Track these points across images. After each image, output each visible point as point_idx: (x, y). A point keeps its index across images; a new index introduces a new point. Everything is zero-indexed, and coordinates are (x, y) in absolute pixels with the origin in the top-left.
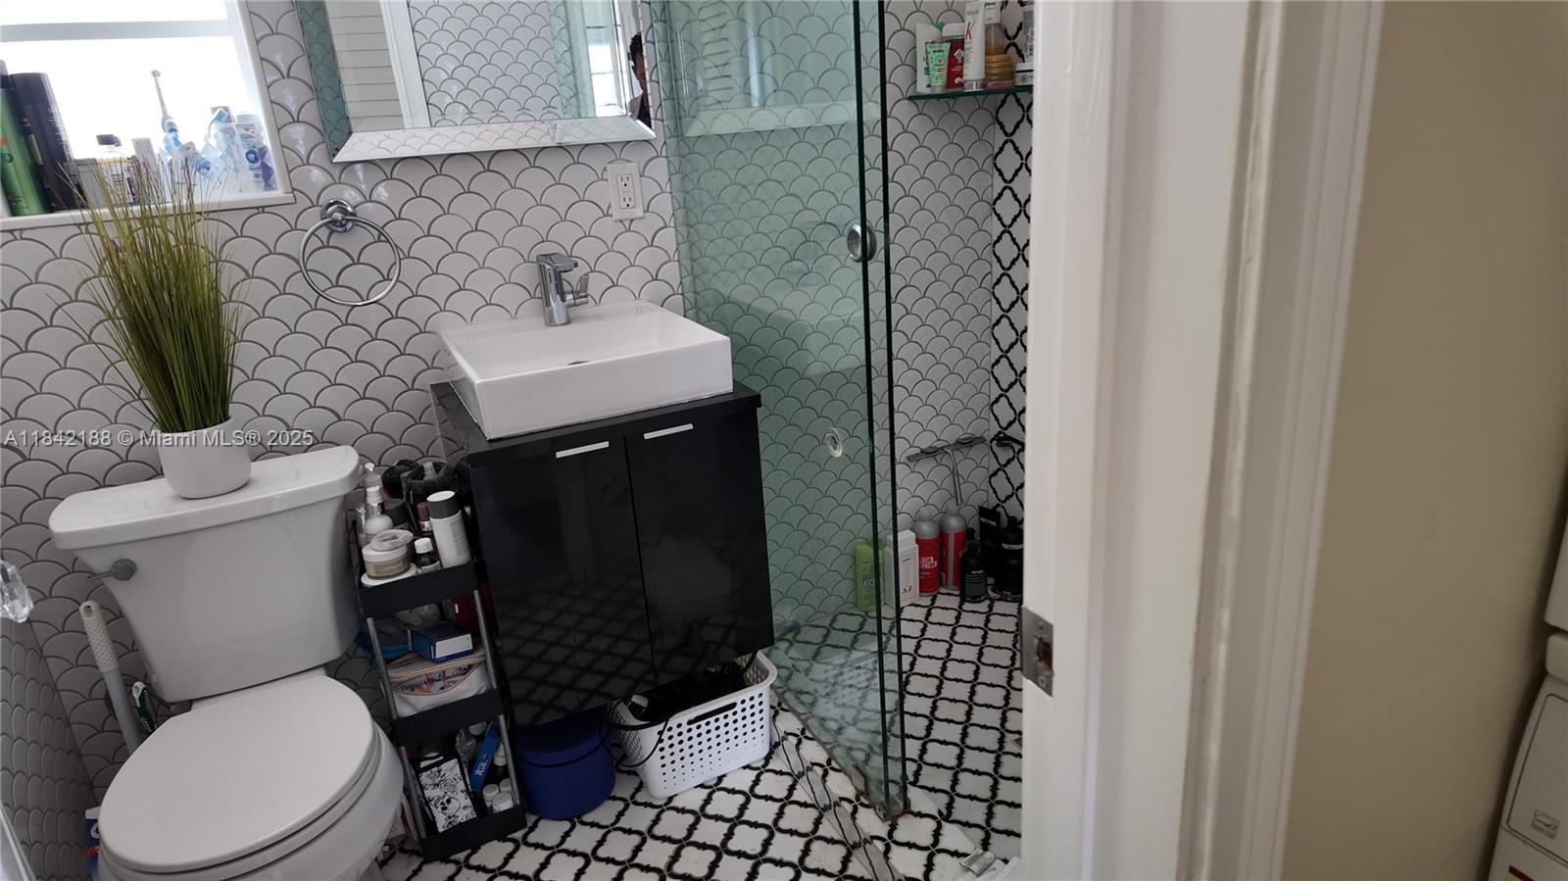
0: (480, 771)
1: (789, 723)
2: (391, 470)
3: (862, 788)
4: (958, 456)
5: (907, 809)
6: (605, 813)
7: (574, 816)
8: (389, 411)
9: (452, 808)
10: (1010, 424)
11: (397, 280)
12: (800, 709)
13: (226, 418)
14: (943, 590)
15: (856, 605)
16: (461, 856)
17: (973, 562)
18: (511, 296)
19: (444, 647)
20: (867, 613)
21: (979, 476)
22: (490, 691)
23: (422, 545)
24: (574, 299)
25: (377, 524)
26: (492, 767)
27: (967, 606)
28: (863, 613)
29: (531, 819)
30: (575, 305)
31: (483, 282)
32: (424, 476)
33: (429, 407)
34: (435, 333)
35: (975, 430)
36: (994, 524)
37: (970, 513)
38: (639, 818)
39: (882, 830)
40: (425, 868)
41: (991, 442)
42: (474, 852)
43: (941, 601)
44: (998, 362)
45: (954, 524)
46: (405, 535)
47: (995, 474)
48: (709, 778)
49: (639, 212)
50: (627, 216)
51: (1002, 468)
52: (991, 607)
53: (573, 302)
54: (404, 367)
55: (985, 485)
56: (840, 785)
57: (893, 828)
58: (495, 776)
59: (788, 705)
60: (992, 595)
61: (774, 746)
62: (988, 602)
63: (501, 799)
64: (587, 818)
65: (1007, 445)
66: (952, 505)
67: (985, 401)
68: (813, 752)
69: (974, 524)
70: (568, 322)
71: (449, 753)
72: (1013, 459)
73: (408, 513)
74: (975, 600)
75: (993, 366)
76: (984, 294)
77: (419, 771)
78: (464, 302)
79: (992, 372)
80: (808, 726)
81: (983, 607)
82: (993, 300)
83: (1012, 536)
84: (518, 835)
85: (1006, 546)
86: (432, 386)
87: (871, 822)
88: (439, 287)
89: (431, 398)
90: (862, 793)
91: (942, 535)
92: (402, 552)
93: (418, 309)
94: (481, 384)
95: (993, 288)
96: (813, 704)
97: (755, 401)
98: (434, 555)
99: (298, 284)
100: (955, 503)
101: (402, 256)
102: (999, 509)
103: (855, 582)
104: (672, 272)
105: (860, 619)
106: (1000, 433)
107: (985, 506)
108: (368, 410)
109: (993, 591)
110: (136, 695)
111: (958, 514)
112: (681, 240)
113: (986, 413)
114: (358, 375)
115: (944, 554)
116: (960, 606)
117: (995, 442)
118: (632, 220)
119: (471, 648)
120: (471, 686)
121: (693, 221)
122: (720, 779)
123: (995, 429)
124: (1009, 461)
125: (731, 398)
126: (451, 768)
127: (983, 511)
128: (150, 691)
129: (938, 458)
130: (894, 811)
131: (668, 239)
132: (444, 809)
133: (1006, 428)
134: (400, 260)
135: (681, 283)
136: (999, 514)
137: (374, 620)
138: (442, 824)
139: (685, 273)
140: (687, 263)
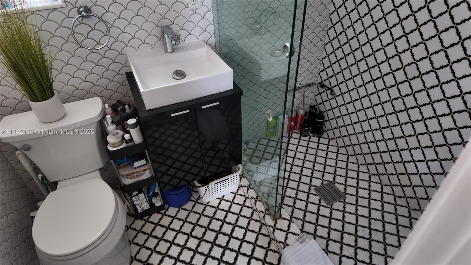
0: (151, 193)
1: (245, 182)
2: (114, 105)
3: (267, 207)
4: (306, 89)
5: (280, 217)
6: (189, 206)
7: (180, 207)
8: (111, 82)
9: (142, 206)
10: (325, 80)
11: (110, 36)
12: (249, 177)
13: (53, 95)
14: (295, 131)
15: (266, 136)
16: (146, 218)
17: (306, 125)
18: (152, 40)
19: (137, 164)
20: (270, 138)
21: (312, 95)
22: (152, 176)
23: (127, 136)
24: (175, 42)
25: (111, 128)
26: (154, 192)
27: (302, 138)
28: (268, 139)
29: (167, 206)
30: (176, 45)
31: (141, 35)
32: (125, 110)
33: (125, 80)
34: (125, 54)
35: (312, 81)
36: (314, 111)
37: (307, 108)
38: (199, 208)
39: (272, 223)
40: (136, 221)
41: (317, 84)
42: (150, 217)
43: (294, 135)
44: (325, 58)
45: (301, 112)
46: (121, 133)
47: (317, 95)
48: (221, 197)
49: (198, 6)
50: (195, 8)
51: (320, 94)
52: (310, 139)
53: (175, 43)
54: (116, 67)
55: (313, 98)
56: (260, 206)
57: (276, 223)
58: (155, 195)
59: (244, 175)
60: (310, 134)
61: (240, 187)
62: (309, 137)
63: (158, 202)
64: (184, 207)
65: (323, 87)
66: (301, 106)
67: (317, 70)
68: (252, 193)
69: (308, 110)
70: (173, 51)
71: (140, 191)
72: (324, 92)
73: (121, 124)
74: (305, 136)
75: (322, 59)
76: (324, 33)
77: (131, 197)
78: (135, 43)
79: (322, 61)
80: (251, 184)
81: (307, 138)
82: (327, 35)
83: (320, 117)
84: (163, 212)
85: (317, 120)
86: (125, 73)
87: (269, 220)
88: (125, 37)
89: (125, 77)
90: (267, 210)
91: (297, 116)
92: (120, 139)
93: (118, 46)
94: (143, 92)
95: (328, 31)
96: (252, 176)
97: (241, 93)
98: (131, 140)
99: (71, 39)
100: (302, 105)
101: (110, 26)
102: (317, 107)
103: (267, 129)
104: (211, 29)
105: (268, 141)
106: (321, 82)
107: (312, 105)
108: (104, 82)
109: (311, 133)
110: (40, 178)
111: (303, 109)
112: (215, 16)
113: (318, 75)
114: (98, 70)
115: (297, 121)
116: (300, 138)
117: (319, 85)
118: (196, 9)
119: (146, 163)
120: (146, 175)
121: (219, 8)
122: (223, 196)
123: (320, 81)
124: (323, 92)
125: (232, 93)
126: (142, 196)
127: (311, 107)
128: (44, 177)
129: (299, 91)
130: (277, 217)
131: (210, 16)
132: (140, 206)
133: (324, 81)
134: (109, 28)
135: (214, 33)
136: (317, 109)
137: (114, 160)
138: (140, 210)
139: (216, 29)
140: (217, 25)
